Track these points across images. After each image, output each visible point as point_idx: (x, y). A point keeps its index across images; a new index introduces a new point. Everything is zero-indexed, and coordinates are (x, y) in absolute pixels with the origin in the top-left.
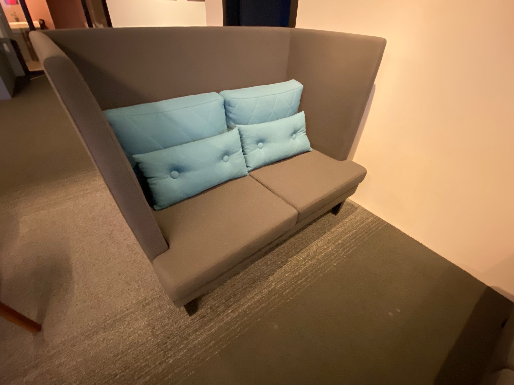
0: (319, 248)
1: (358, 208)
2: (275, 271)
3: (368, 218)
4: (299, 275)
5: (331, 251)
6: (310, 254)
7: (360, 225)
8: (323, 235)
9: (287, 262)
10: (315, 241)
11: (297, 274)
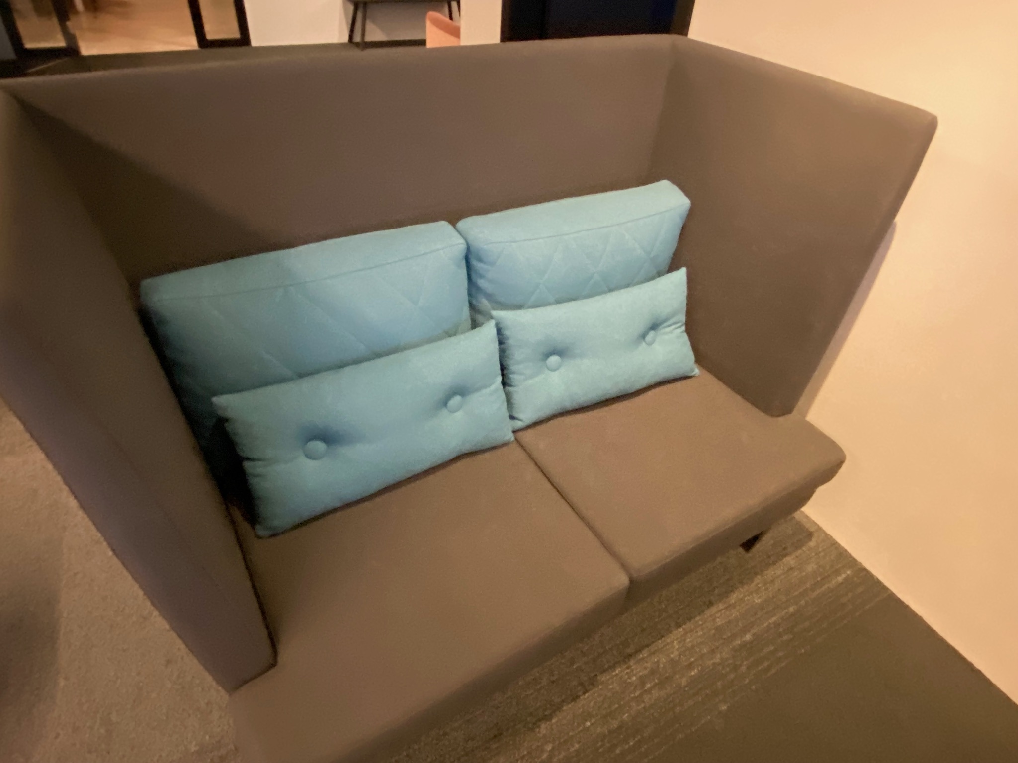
0: (687, 652)
1: (815, 535)
2: (558, 708)
3: (837, 572)
4: (620, 727)
5: (719, 664)
6: (661, 666)
7: (813, 589)
8: (703, 611)
9: (593, 682)
10: (678, 626)
11: (615, 724)
